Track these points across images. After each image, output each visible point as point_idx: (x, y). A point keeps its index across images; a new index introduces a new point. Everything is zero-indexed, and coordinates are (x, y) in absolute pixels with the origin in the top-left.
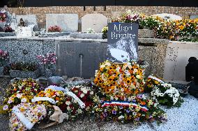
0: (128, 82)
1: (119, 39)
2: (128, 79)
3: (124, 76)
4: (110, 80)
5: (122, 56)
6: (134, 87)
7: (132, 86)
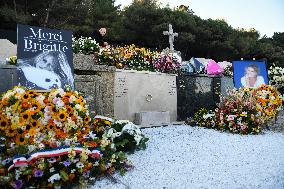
0: (62, 116)
1: (39, 52)
2: (61, 112)
3: (54, 110)
4: (26, 117)
5: (48, 80)
6: (74, 126)
7: (70, 123)
